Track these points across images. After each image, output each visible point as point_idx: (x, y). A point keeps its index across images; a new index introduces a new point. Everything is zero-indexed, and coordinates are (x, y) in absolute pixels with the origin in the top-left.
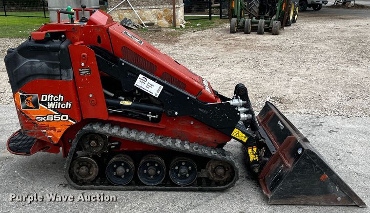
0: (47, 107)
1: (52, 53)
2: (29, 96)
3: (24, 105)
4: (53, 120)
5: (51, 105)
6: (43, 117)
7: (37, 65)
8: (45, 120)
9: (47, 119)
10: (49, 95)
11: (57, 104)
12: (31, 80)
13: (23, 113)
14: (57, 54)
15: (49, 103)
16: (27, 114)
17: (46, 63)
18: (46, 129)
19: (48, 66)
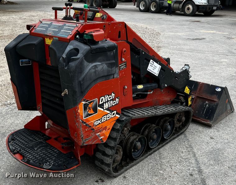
0: (103, 108)
1: (109, 53)
2: (90, 103)
3: (86, 113)
4: (106, 120)
5: (106, 106)
6: (99, 120)
7: (99, 68)
8: (100, 122)
9: (102, 121)
10: (105, 96)
11: (110, 103)
12: (93, 85)
13: (85, 123)
14: (112, 54)
15: (105, 104)
16: (87, 123)
17: (106, 64)
18: (100, 132)
19: (108, 66)
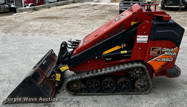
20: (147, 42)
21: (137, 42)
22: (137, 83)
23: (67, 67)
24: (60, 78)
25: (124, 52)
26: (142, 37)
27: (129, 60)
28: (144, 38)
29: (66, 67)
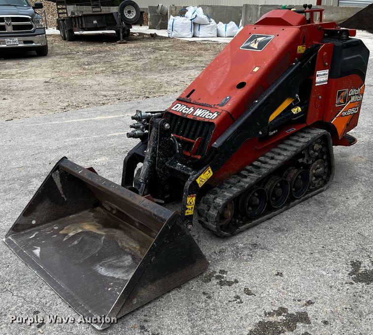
20: (327, 83)
21: (316, 85)
22: (312, 170)
23: (209, 171)
24: (193, 206)
25: (297, 111)
26: (321, 73)
27: (305, 125)
28: (324, 75)
29: (207, 172)
